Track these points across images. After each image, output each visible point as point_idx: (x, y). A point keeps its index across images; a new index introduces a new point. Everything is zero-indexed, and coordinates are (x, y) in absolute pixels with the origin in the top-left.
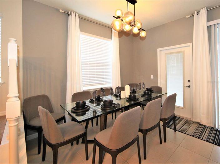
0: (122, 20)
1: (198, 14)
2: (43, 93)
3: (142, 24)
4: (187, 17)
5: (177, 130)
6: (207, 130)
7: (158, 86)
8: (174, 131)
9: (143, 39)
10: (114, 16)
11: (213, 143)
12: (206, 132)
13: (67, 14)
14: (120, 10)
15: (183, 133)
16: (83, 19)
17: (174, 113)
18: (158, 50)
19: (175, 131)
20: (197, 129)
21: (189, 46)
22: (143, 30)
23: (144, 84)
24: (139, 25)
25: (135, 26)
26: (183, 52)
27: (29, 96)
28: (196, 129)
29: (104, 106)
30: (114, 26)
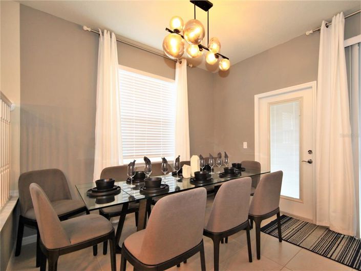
0: (183, 37)
1: (327, 27)
2: (54, 167)
3: (220, 46)
4: (308, 33)
5: (283, 239)
6: (341, 241)
7: (256, 161)
8: (278, 239)
9: (224, 73)
10: (167, 29)
11: (351, 266)
12: (338, 245)
13: (96, 34)
14: (178, 17)
15: (295, 244)
16: (124, 44)
17: (279, 208)
18: (256, 97)
19: (280, 241)
20: (323, 239)
21: (311, 87)
22: (224, 57)
23: (226, 156)
24: (214, 47)
25: (208, 50)
26: (300, 99)
27: (30, 170)
28: (320, 239)
29: (145, 188)
30: (167, 47)
